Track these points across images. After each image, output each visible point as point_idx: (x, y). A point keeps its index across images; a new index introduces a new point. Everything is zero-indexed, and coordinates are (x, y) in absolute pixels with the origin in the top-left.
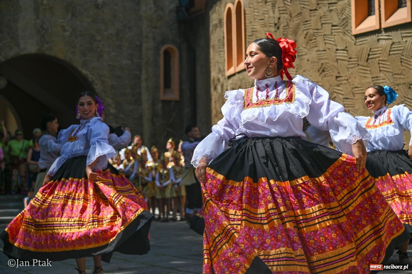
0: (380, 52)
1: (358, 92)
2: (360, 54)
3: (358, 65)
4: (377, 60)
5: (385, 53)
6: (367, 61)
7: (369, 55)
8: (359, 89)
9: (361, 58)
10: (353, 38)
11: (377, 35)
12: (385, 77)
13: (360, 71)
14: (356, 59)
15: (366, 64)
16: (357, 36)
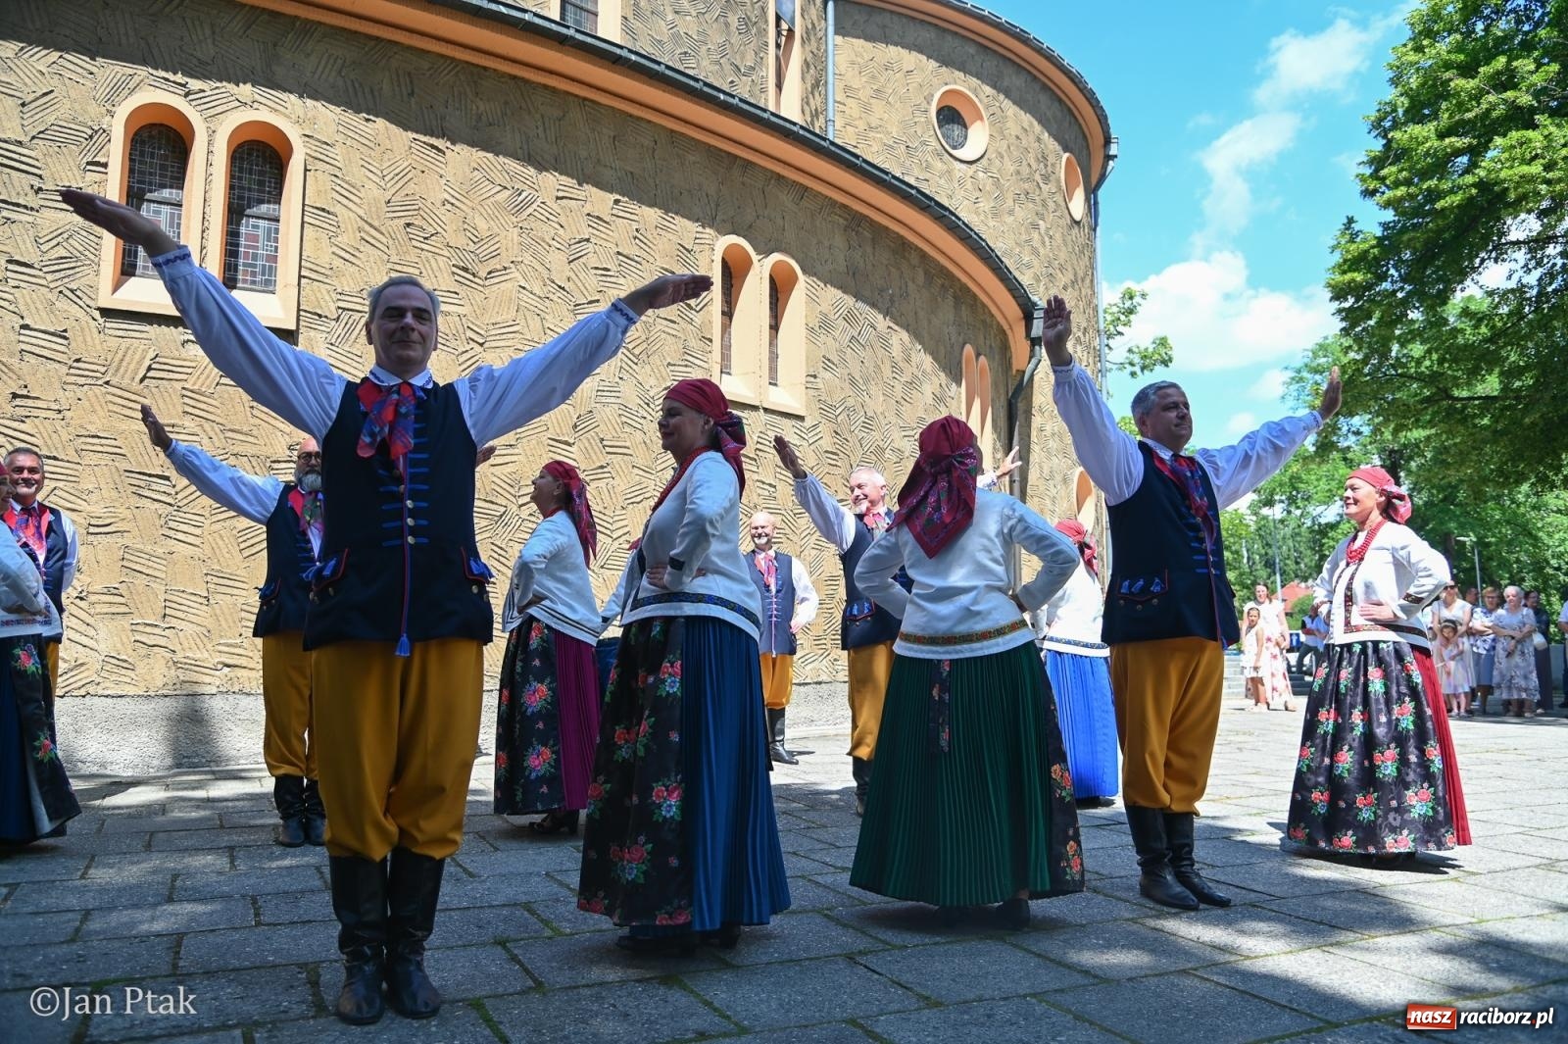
0: (189, 371)
1: (100, 449)
2: (117, 360)
3: (107, 383)
4: (178, 386)
5: (203, 377)
6: (142, 381)
7: (150, 369)
8: (103, 441)
9: (117, 371)
10: (97, 314)
11: (181, 329)
12: (197, 430)
13: (110, 398)
14: (103, 370)
15: (135, 386)
16: (107, 313)
